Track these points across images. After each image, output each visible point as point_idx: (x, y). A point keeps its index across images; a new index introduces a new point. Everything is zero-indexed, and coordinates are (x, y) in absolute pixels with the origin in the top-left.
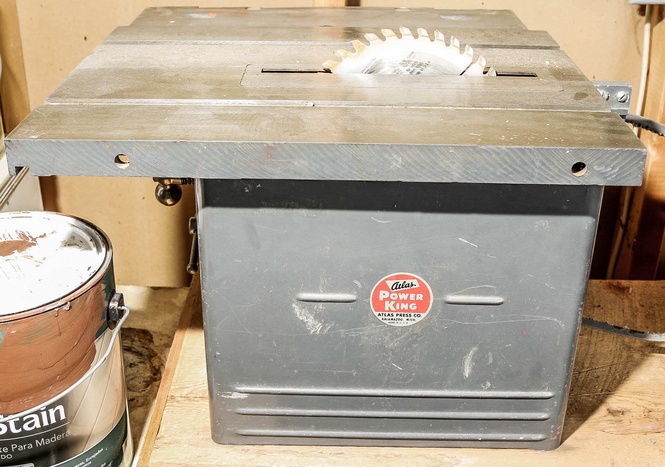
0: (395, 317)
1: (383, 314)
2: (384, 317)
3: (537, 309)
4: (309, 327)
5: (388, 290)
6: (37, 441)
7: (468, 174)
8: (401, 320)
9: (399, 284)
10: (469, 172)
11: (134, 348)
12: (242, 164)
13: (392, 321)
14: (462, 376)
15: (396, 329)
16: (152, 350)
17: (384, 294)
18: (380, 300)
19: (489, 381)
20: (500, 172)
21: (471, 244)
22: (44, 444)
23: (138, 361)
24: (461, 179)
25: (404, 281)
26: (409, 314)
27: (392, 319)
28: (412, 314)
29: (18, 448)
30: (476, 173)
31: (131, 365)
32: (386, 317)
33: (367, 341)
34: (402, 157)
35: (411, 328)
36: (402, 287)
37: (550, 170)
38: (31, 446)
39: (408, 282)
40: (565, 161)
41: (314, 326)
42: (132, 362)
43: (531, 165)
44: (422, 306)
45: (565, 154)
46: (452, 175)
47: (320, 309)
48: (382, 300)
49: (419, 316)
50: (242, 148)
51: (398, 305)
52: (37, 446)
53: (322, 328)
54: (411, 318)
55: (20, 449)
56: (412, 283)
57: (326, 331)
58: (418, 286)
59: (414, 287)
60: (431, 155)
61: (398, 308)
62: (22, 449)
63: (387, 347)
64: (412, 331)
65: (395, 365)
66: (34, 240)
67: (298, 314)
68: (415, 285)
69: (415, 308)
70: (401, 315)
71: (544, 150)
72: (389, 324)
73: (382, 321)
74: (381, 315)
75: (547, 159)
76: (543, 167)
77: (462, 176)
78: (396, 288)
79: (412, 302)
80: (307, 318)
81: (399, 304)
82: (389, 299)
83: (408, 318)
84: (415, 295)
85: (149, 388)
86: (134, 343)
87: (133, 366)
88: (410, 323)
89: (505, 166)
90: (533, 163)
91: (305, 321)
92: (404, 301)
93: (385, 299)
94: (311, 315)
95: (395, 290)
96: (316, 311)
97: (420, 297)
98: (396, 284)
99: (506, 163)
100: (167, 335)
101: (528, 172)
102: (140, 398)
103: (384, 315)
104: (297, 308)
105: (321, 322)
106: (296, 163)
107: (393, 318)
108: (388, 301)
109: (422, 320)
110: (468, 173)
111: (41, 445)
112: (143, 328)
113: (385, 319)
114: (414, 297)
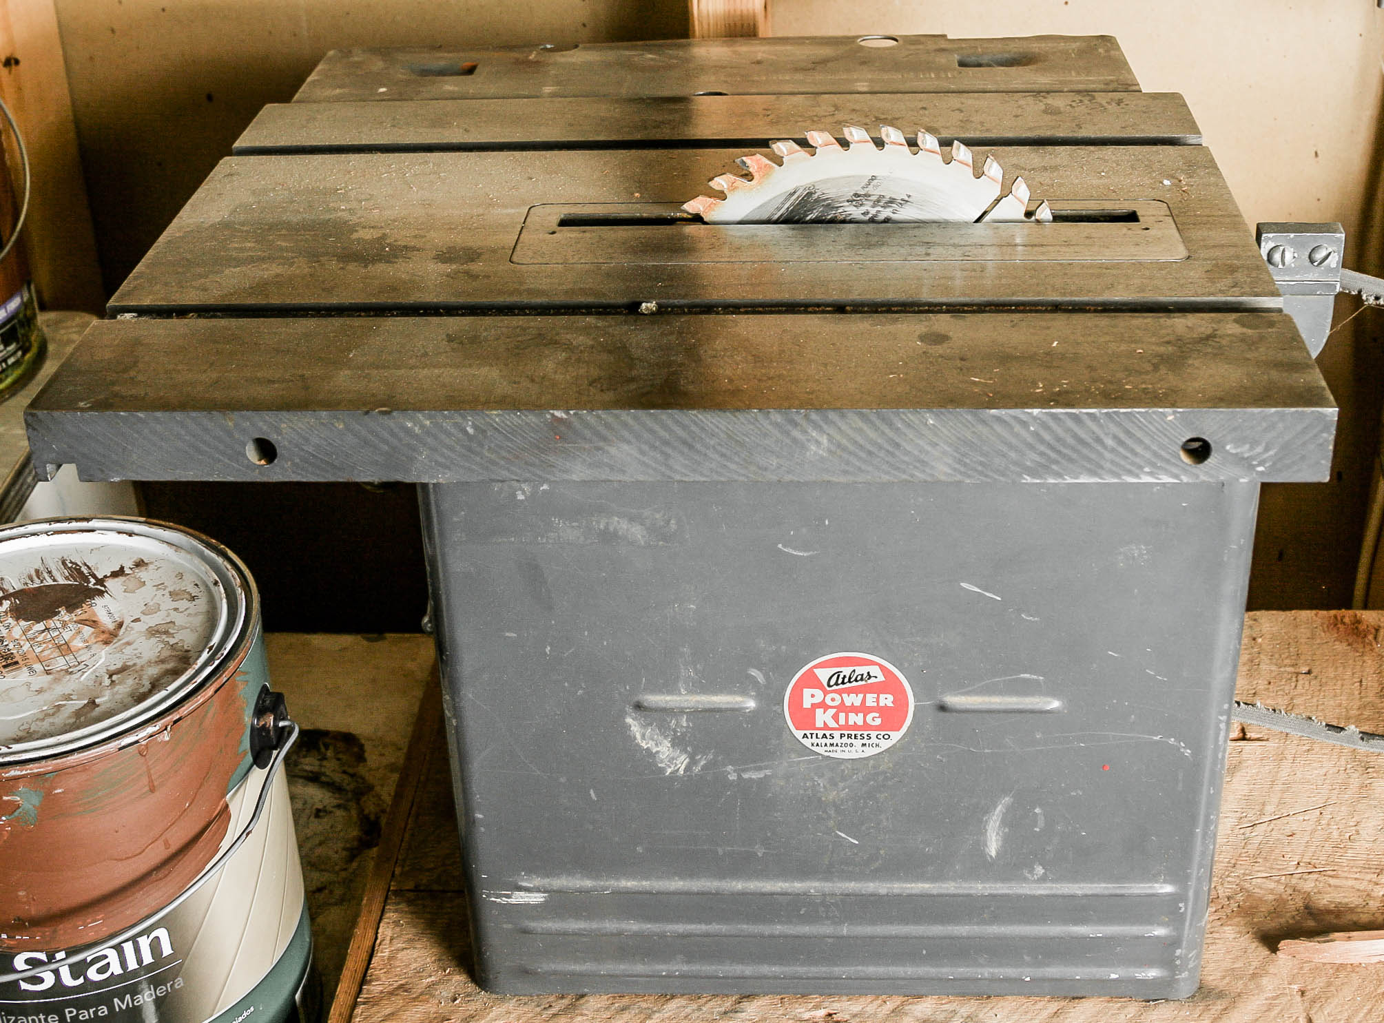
0: (837, 740)
1: (812, 734)
2: (815, 740)
3: (1132, 721)
4: (662, 762)
5: (821, 687)
6: (116, 1000)
7: (965, 465)
8: (851, 745)
9: (842, 676)
10: (968, 461)
11: (324, 774)
12: (504, 454)
13: (831, 748)
14: (983, 855)
15: (841, 763)
16: (363, 779)
17: (813, 696)
18: (804, 706)
19: (1041, 864)
20: (1033, 461)
21: (987, 594)
22: (131, 1006)
23: (332, 805)
24: (952, 475)
25: (852, 669)
26: (866, 733)
27: (832, 745)
28: (873, 734)
29: (78, 1015)
30: (981, 463)
31: (318, 813)
32: (819, 741)
33: (782, 788)
34: (828, 434)
35: (872, 762)
36: (849, 682)
37: (1136, 454)
38: (104, 1011)
39: (861, 670)
40: (1165, 435)
41: (672, 760)
42: (320, 806)
43: (1095, 445)
44: (891, 718)
45: (1165, 423)
46: (932, 468)
47: (682, 727)
48: (810, 707)
49: (886, 737)
50: (503, 422)
51: (842, 716)
52: (117, 1010)
53: (689, 763)
54: (870, 742)
55: (83, 1017)
56: (868, 673)
57: (697, 769)
58: (881, 678)
59: (873, 680)
60: (887, 431)
61: (842, 721)
62: (87, 1017)
63: (823, 799)
64: (874, 767)
65: (843, 835)
66: (100, 582)
67: (638, 736)
68: (876, 677)
69: (878, 722)
70: (849, 736)
71: (1121, 416)
72: (827, 754)
73: (813, 748)
74: (809, 736)
75: (1128, 432)
76: (1121, 450)
77: (955, 470)
78: (837, 684)
79: (871, 710)
80: (657, 745)
81: (844, 714)
82: (823, 705)
83: (865, 741)
84: (876, 695)
85: (355, 865)
86: (325, 763)
87: (321, 814)
88: (870, 752)
89: (1042, 448)
90: (1099, 440)
91: (654, 751)
92: (854, 709)
93: (814, 706)
94: (666, 737)
95: (835, 687)
96: (675, 731)
97: (887, 700)
98: (836, 676)
99: (1042, 441)
100: (394, 744)
101: (1089, 460)
102: (337, 885)
103: (814, 736)
104: (634, 725)
105: (684, 751)
106: (613, 450)
107: (834, 741)
108: (822, 710)
109: (894, 746)
110: (965, 463)
111: (124, 1007)
112: (344, 730)
113: (817, 745)
114: (875, 700)
